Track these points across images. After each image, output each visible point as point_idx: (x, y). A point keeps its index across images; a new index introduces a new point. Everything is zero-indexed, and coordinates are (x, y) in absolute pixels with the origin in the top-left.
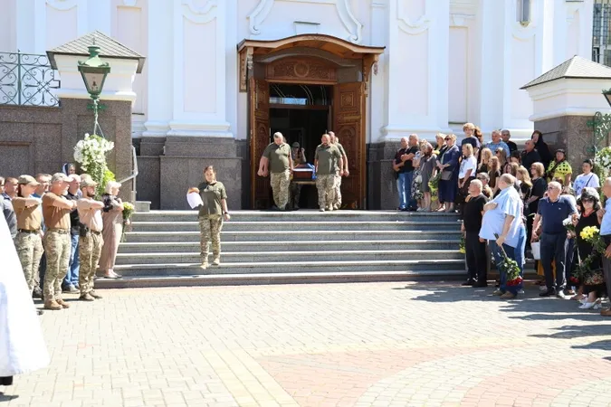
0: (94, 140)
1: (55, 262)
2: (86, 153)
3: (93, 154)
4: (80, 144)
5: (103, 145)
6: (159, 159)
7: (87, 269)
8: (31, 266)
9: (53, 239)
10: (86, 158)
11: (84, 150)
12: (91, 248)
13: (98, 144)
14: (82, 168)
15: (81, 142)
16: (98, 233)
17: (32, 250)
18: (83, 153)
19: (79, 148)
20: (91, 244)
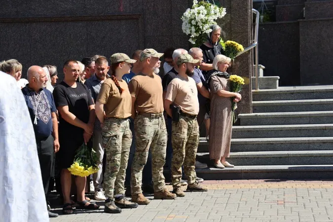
0: (202, 7)
1: (144, 150)
2: (193, 22)
3: (200, 24)
4: (188, 13)
5: (212, 12)
6: (298, 23)
7: (179, 159)
8: (119, 155)
9: (143, 125)
10: (193, 29)
11: (192, 20)
12: (185, 135)
13: (205, 12)
14: (190, 40)
15: (189, 10)
16: (192, 117)
17: (121, 137)
18: (190, 23)
19: (186, 18)
20: (185, 131)
